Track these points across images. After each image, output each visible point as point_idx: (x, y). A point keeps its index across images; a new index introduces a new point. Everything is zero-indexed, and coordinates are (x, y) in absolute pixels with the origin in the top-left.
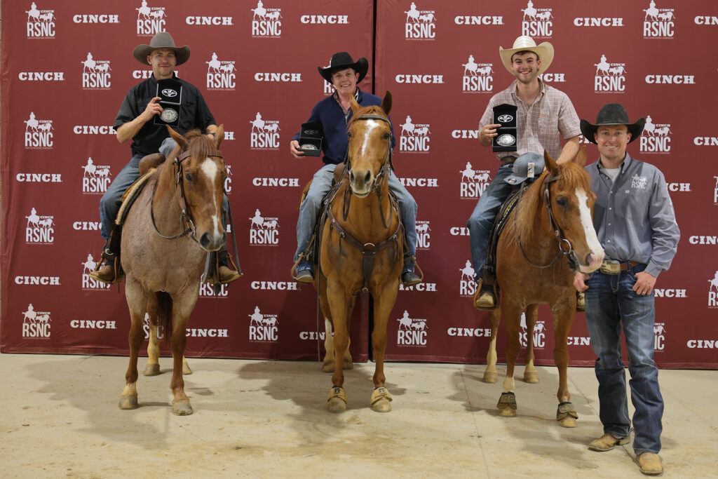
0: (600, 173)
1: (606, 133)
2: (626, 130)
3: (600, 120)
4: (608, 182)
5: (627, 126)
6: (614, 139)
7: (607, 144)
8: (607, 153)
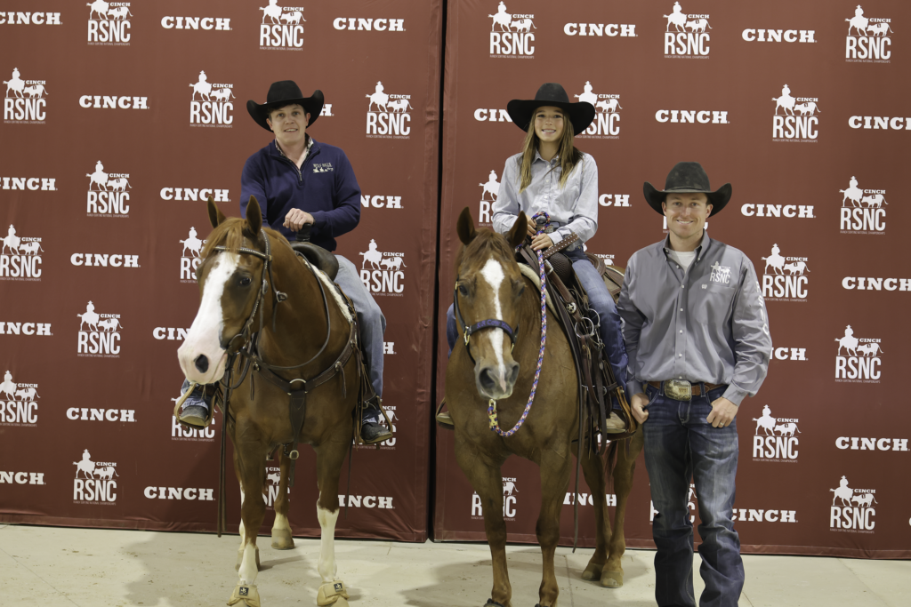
0: (669, 260)
1: (677, 204)
2: (705, 199)
3: (669, 185)
4: (679, 273)
5: (707, 195)
6: (688, 211)
7: (679, 218)
8: (679, 230)
